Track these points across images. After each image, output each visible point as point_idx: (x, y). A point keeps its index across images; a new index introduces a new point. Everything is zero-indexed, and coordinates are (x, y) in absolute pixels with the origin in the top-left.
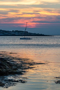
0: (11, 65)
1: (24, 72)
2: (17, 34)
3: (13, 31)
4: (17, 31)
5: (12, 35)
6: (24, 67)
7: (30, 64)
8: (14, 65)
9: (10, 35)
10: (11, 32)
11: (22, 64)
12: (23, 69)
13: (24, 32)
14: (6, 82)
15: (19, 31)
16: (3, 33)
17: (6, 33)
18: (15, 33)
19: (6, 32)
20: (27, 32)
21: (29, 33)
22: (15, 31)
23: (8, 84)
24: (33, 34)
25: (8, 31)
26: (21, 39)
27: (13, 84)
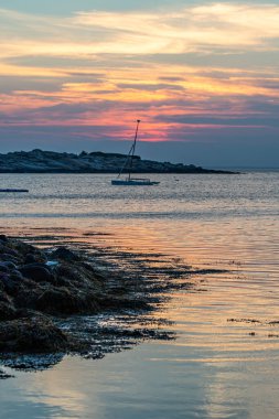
0: (98, 277)
1: (157, 300)
2: (99, 167)
3: (84, 153)
4: (99, 154)
5: (81, 167)
6: (151, 283)
7: (171, 273)
8: (111, 275)
9: (71, 168)
10: (75, 157)
11: (143, 273)
12: (146, 291)
13: (125, 156)
14: (95, 337)
15: (106, 155)
16: (46, 162)
17: (57, 163)
18: (91, 160)
19: (56, 156)
20: (138, 158)
21: (145, 161)
22: (92, 154)
23: (104, 344)
24: (157, 167)
25: (65, 155)
26: (114, 183)
27: (123, 343)
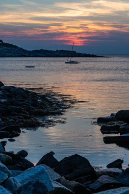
2: (62, 55)
3: (57, 50)
4: (62, 51)
9: (53, 55)
10: (55, 52)
16: (44, 53)
18: (59, 53)
19: (48, 51)
20: (75, 52)
24: (82, 55)
25: (51, 51)
